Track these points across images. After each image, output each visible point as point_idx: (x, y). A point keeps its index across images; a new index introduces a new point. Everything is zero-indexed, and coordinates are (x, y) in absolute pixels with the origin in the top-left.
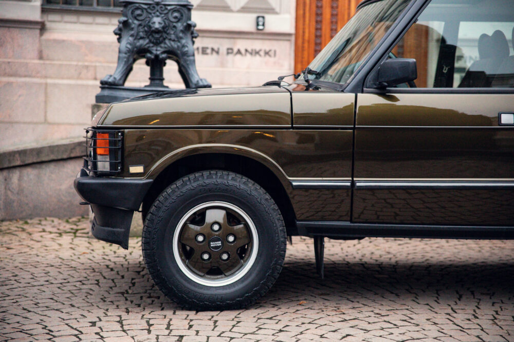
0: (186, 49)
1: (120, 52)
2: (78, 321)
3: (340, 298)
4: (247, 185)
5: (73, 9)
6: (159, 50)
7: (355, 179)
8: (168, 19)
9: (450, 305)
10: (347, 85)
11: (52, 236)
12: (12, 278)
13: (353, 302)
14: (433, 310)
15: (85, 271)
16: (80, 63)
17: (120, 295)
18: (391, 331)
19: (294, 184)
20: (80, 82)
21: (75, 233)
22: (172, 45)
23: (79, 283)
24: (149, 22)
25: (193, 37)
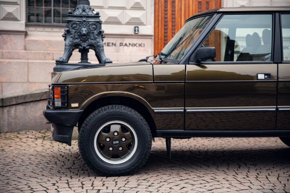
0: (99, 44)
1: (65, 46)
2: (46, 183)
3: (179, 169)
4: (131, 112)
5: (41, 24)
6: (86, 45)
7: (186, 108)
8: (90, 29)
9: (234, 171)
10: (181, 60)
11: (32, 140)
12: (12, 162)
13: (186, 170)
14: (226, 173)
15: (49, 157)
16: (45, 52)
17: (67, 169)
18: (205, 185)
19: (155, 111)
20: (45, 61)
21: (44, 138)
22: (92, 42)
23: (46, 164)
24: (80, 30)
25: (102, 38)
